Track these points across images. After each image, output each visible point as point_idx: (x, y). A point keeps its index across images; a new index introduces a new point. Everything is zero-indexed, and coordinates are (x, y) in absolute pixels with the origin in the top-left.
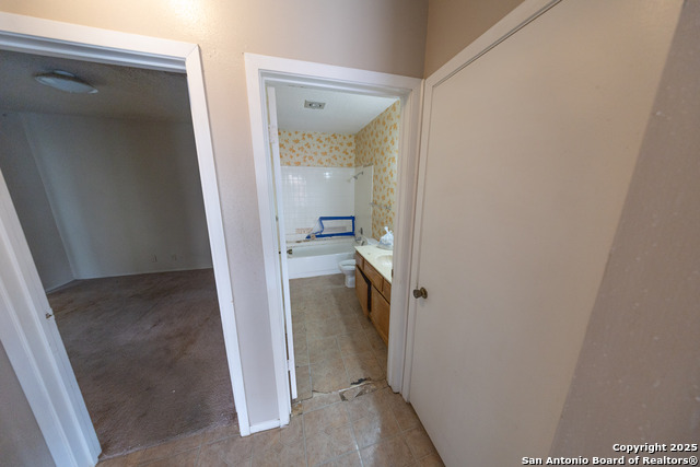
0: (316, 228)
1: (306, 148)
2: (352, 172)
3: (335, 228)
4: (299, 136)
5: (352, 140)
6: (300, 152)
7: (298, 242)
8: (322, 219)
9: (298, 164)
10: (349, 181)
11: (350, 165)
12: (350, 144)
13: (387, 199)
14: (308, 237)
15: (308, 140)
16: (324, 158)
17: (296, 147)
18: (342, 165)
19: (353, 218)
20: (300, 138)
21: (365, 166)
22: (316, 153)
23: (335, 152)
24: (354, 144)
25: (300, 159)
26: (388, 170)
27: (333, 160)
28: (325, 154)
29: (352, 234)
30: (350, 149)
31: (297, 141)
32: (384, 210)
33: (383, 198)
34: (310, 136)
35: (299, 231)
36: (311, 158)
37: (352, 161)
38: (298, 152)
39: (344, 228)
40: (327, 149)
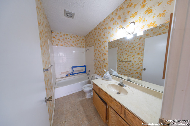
0: (70, 71)
1: (65, 39)
2: (84, 49)
3: (78, 70)
4: (62, 35)
5: (84, 38)
6: (62, 41)
7: (62, 78)
8: (73, 67)
9: (62, 45)
10: (83, 53)
11: (83, 47)
12: (83, 40)
13: (102, 58)
14: (67, 75)
15: (66, 36)
16: (73, 44)
17: (61, 38)
18: (80, 47)
19: (85, 66)
20: (63, 35)
21: (90, 47)
22: (70, 42)
23: (77, 42)
24: (85, 40)
25: (63, 43)
26: (103, 46)
27: (77, 45)
28: (73, 42)
29: (85, 72)
30: (83, 41)
31: (61, 36)
32: (101, 63)
33: (100, 57)
34: (67, 35)
35: (62, 73)
36: (67, 43)
37: (84, 45)
38: (61, 40)
39: (82, 70)
40: (74, 40)
